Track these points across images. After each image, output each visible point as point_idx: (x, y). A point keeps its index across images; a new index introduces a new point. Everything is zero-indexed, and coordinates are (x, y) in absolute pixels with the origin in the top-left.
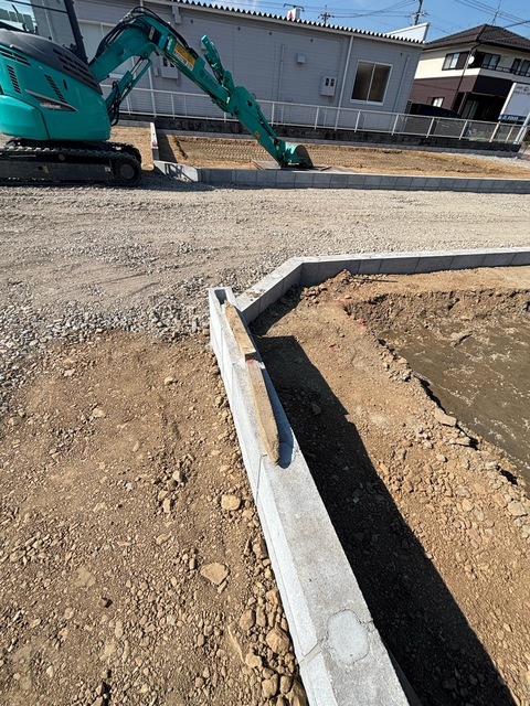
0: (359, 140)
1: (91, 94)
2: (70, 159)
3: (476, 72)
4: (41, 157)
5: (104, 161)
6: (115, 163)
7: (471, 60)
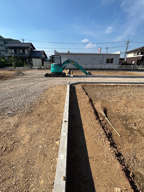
0: (108, 70)
1: (61, 68)
2: (58, 74)
3: (142, 55)
4: (55, 74)
5: (61, 74)
6: (63, 74)
7: (140, 53)
